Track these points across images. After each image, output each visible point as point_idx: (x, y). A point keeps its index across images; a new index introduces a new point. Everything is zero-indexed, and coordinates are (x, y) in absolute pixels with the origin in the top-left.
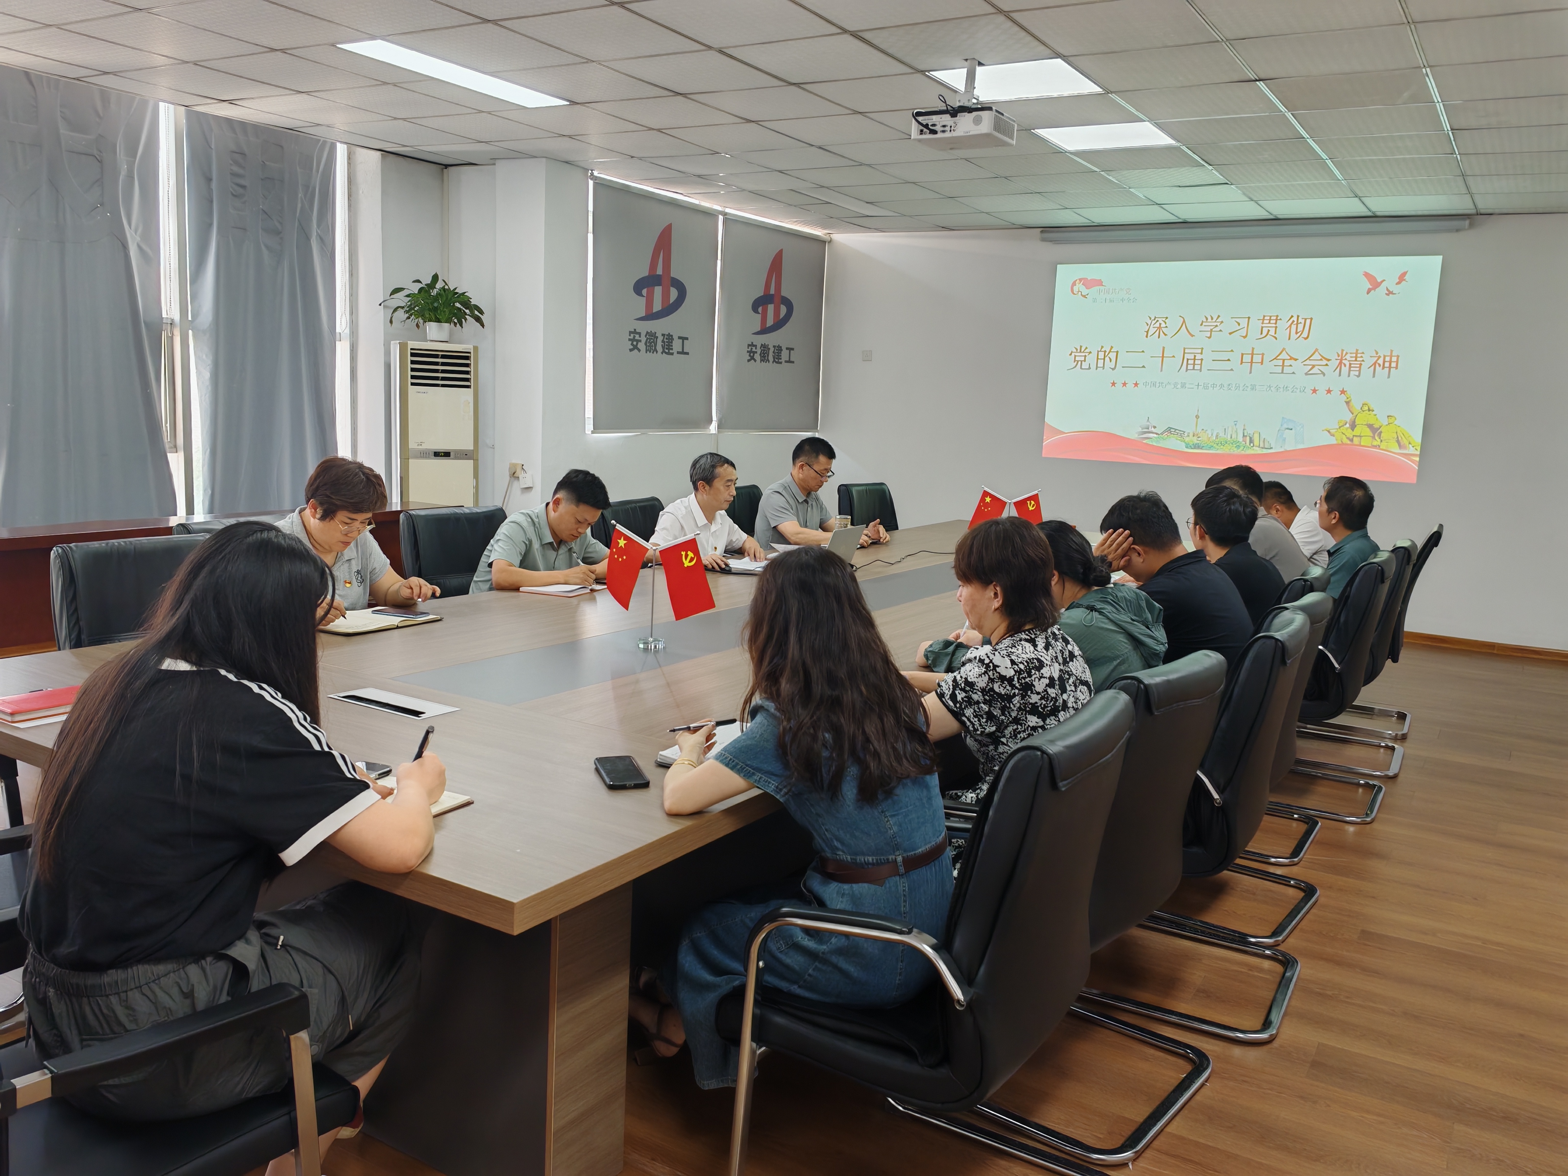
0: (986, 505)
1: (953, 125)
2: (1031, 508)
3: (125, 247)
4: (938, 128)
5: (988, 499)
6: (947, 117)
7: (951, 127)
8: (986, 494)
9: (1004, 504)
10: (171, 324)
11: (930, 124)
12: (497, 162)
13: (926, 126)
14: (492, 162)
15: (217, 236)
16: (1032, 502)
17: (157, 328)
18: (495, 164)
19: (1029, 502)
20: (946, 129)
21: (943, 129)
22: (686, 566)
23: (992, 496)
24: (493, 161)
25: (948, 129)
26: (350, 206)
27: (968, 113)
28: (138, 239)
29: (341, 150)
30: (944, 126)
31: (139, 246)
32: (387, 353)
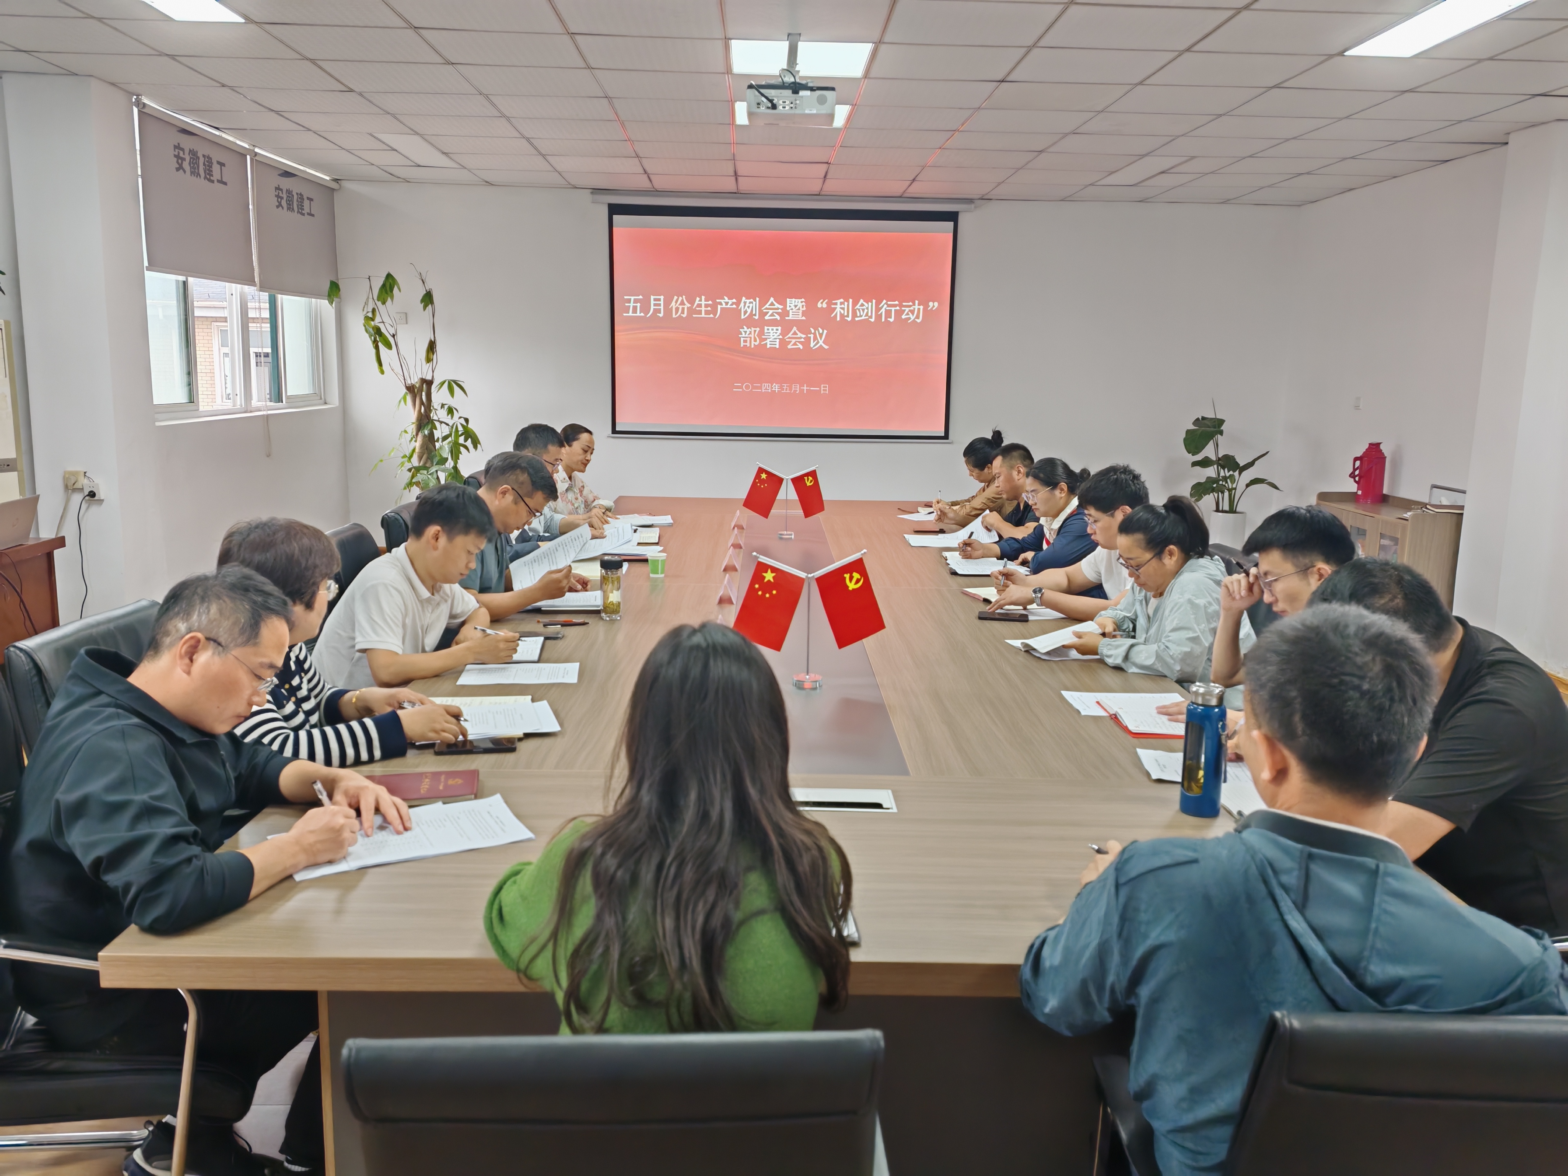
0: (762, 481)
1: (796, 102)
2: (808, 484)
5: (764, 476)
6: (788, 93)
8: (761, 470)
9: (780, 480)
13: (768, 99)
16: (810, 477)
19: (806, 478)
20: (787, 105)
21: (784, 104)
22: (850, 589)
23: (767, 472)
30: (785, 102)
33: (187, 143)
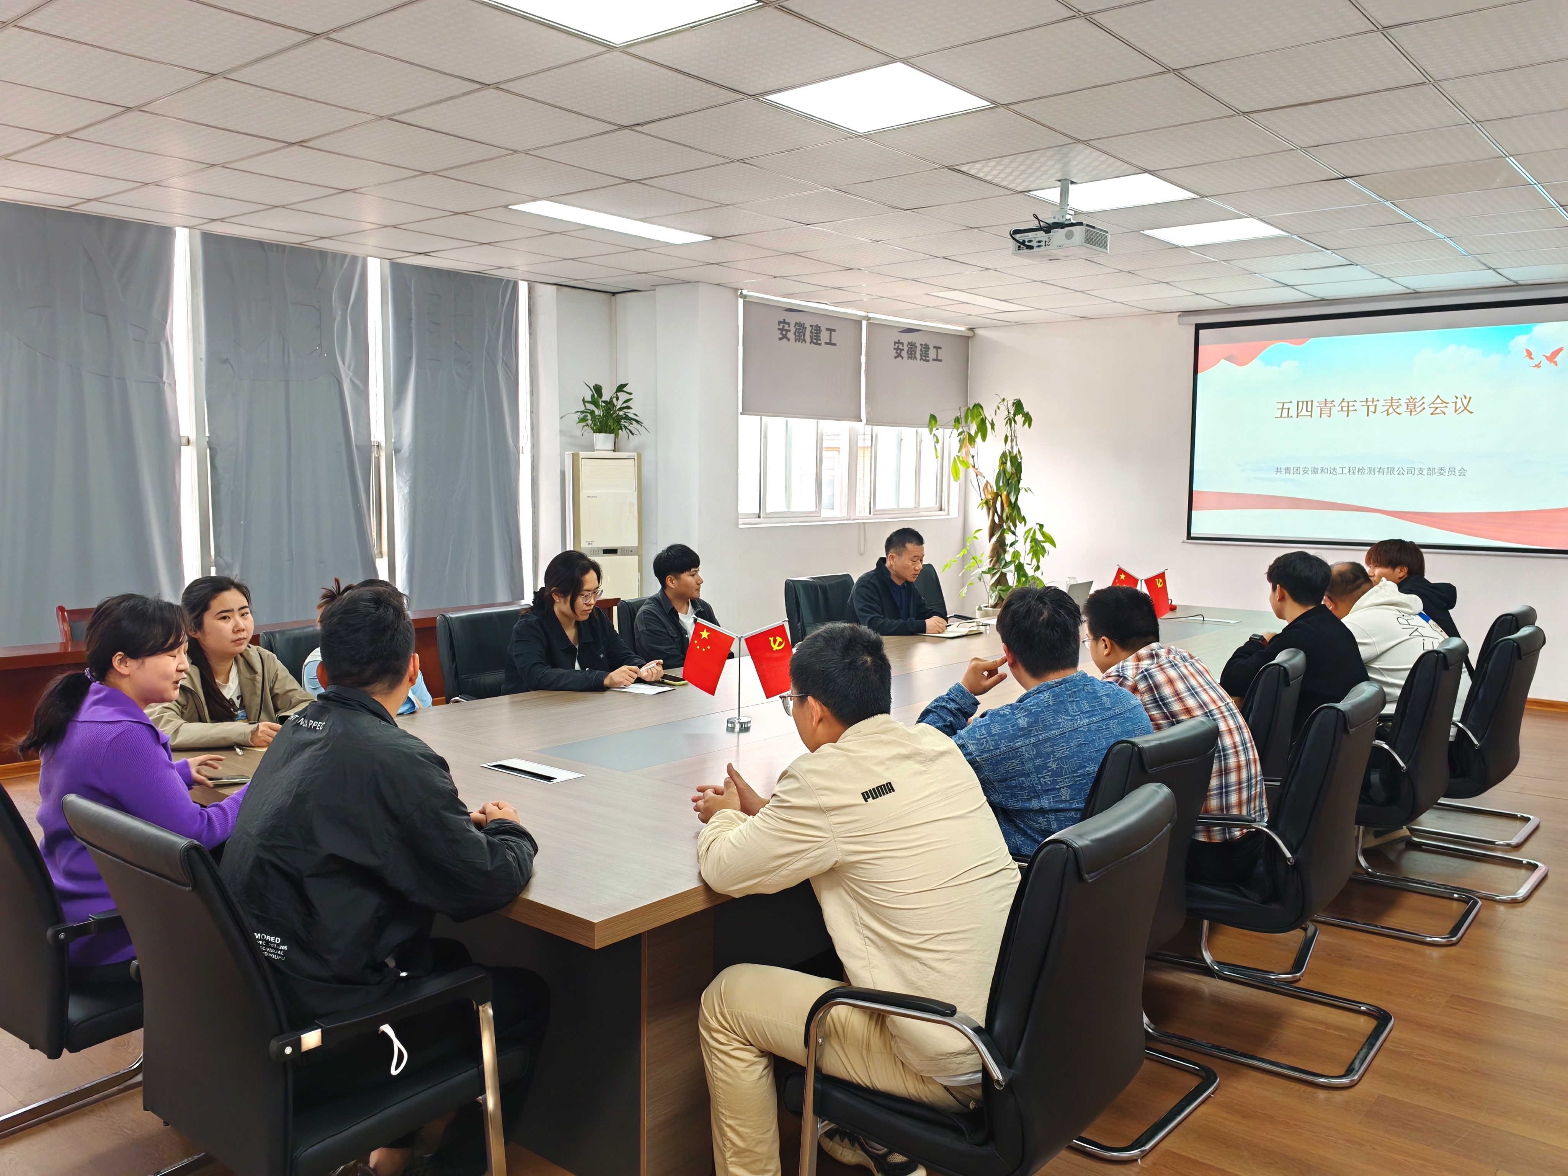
1: (1047, 240)
2: (1159, 586)
3: (340, 383)
4: (1034, 244)
6: (1041, 234)
7: (1046, 242)
10: (378, 446)
11: (1026, 240)
12: (657, 288)
13: (1023, 243)
14: (652, 288)
15: (415, 369)
17: (367, 449)
18: (655, 290)
19: (1157, 580)
20: (1041, 244)
21: (1038, 244)
22: (774, 650)
23: (1126, 573)
24: (654, 287)
25: (1043, 244)
26: (530, 334)
27: (1061, 228)
28: (351, 374)
29: (523, 287)
30: (1039, 242)
31: (351, 381)
32: (562, 463)
33: (792, 318)
